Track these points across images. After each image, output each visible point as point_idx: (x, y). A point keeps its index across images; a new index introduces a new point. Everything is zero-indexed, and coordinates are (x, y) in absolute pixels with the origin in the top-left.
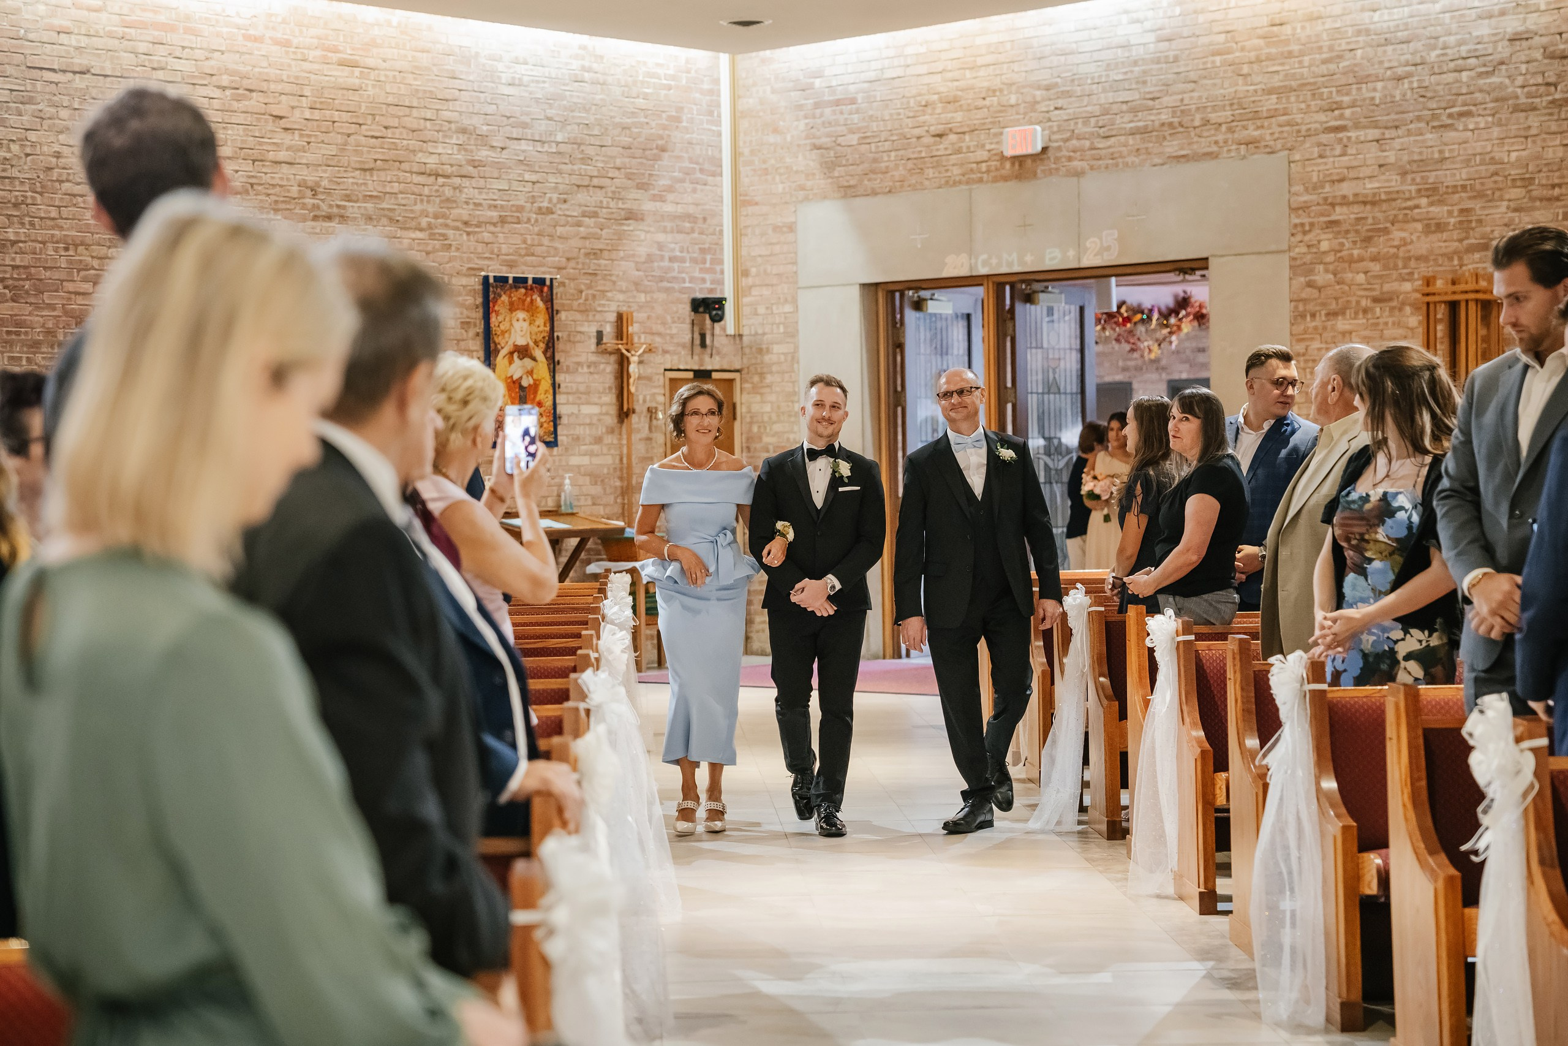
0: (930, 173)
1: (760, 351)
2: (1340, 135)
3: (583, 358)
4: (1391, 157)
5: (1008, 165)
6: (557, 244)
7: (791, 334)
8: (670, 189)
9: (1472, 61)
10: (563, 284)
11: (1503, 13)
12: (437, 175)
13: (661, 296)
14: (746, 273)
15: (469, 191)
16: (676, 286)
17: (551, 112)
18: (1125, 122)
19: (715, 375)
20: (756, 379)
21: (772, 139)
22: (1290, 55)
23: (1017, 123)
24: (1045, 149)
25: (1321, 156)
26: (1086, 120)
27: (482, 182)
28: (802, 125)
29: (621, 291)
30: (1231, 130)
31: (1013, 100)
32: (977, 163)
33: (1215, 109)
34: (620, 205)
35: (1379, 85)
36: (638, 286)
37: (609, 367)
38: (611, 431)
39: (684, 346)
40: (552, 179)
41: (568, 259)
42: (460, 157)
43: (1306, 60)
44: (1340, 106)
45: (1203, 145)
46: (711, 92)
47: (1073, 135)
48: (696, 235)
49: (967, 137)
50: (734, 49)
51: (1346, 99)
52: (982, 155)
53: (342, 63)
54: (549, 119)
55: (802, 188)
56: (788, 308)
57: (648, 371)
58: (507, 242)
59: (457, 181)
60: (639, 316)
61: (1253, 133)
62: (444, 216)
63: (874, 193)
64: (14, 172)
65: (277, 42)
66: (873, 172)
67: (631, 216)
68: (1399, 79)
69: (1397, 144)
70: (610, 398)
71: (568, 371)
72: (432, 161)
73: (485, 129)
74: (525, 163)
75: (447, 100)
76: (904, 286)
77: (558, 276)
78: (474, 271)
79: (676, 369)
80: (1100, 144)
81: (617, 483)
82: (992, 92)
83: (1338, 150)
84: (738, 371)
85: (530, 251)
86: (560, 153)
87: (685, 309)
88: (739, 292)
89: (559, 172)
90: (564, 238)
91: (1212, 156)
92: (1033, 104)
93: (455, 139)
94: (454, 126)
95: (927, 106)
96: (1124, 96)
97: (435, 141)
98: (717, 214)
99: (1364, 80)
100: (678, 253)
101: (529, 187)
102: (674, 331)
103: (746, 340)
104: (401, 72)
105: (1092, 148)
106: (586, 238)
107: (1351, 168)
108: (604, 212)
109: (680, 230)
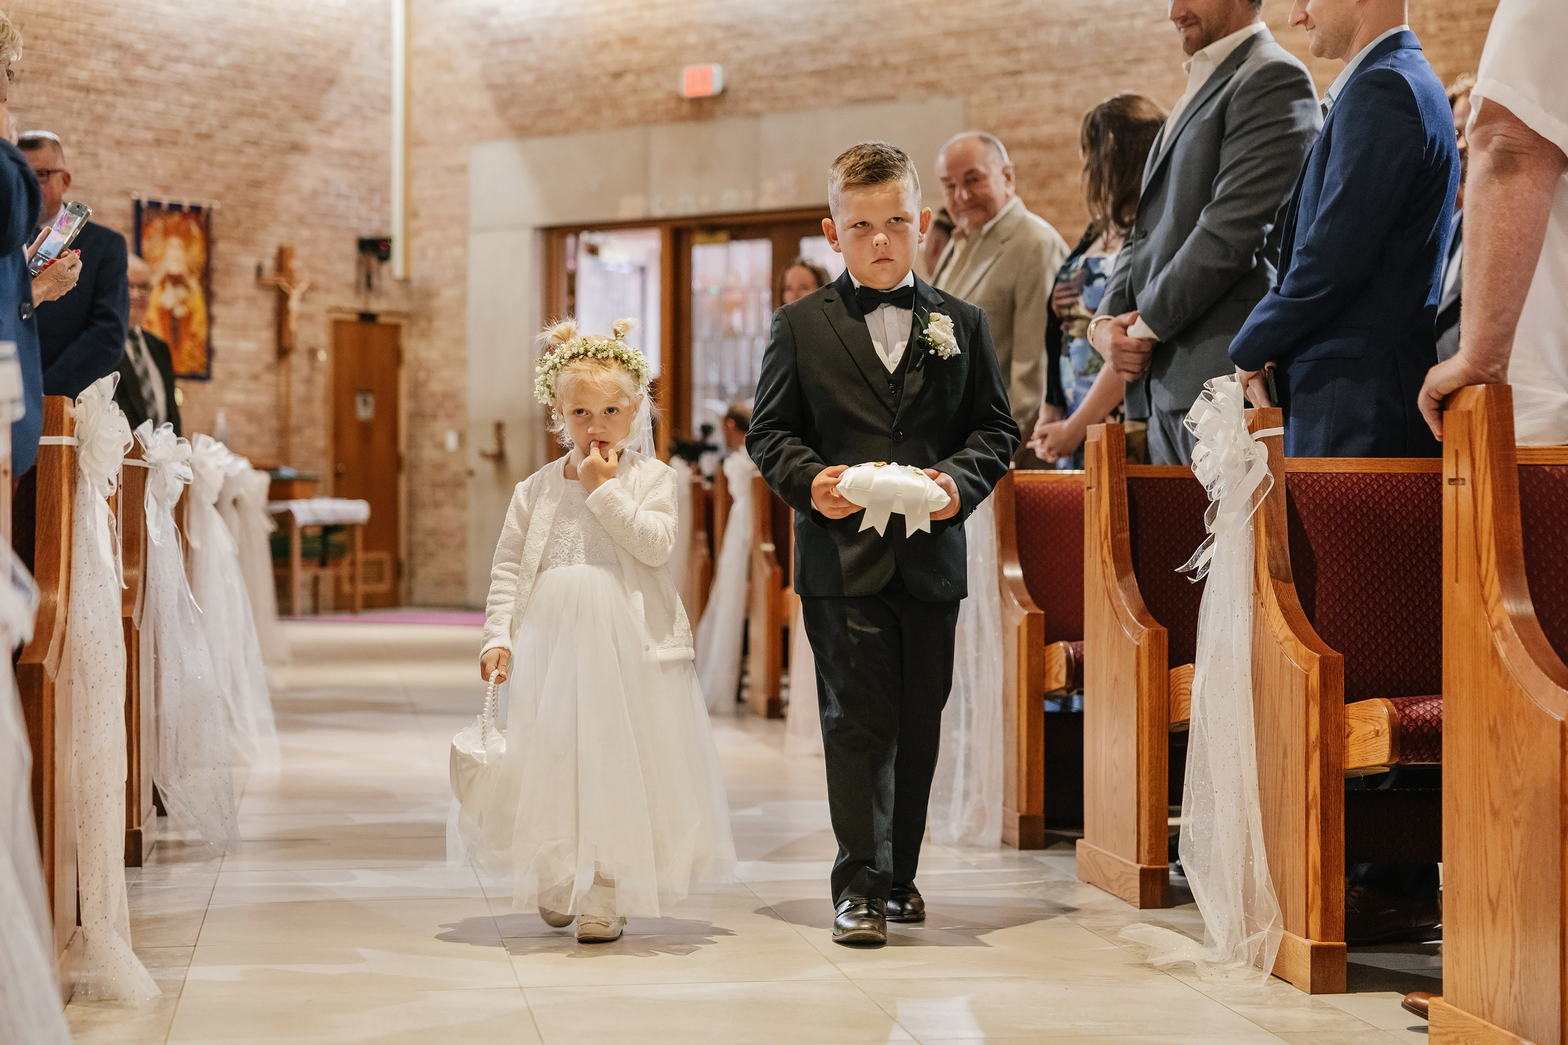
0: (607, 113)
1: (428, 295)
2: (1020, 79)
3: (241, 291)
4: (1066, 101)
5: (686, 108)
6: (219, 172)
7: (461, 278)
8: (338, 123)
10: (220, 213)
12: (87, 90)
13: (326, 233)
14: (415, 214)
15: (124, 108)
16: (341, 223)
17: (213, 35)
18: (806, 64)
20: (423, 324)
21: (446, 78)
23: (696, 63)
24: (724, 91)
25: (999, 99)
26: (766, 62)
27: (137, 101)
28: (476, 64)
29: (284, 225)
30: (910, 72)
31: (692, 39)
32: (656, 103)
33: (894, 51)
34: (285, 135)
35: (1056, 31)
36: (301, 220)
37: (267, 304)
38: (269, 368)
39: (349, 286)
40: (213, 104)
41: (229, 187)
42: (114, 73)
43: (985, 4)
44: (1016, 50)
45: (881, 87)
46: (382, 28)
47: (753, 76)
48: (363, 173)
49: (645, 78)
51: (1023, 43)
52: (659, 95)
54: (211, 41)
55: (475, 128)
56: (457, 251)
57: (309, 308)
58: (162, 165)
59: (109, 98)
60: (301, 251)
61: (931, 75)
62: (95, 133)
63: (548, 133)
66: (549, 111)
67: (296, 148)
68: (1074, 24)
69: (1074, 88)
70: (267, 336)
71: (225, 303)
72: (83, 76)
73: (141, 47)
74: (184, 85)
75: (100, 14)
76: (577, 229)
77: (217, 205)
78: (126, 193)
79: (338, 309)
80: (780, 85)
81: (273, 423)
82: (670, 31)
83: (1015, 93)
84: (407, 316)
85: (187, 176)
86: (221, 78)
87: (351, 249)
88: (408, 234)
89: (219, 97)
90: (223, 166)
91: (889, 98)
92: (712, 45)
93: (110, 55)
94: (108, 42)
95: (604, 46)
96: (803, 37)
97: (88, 56)
98: (386, 153)
99: (1040, 24)
100: (344, 190)
101: (187, 111)
102: (339, 268)
103: (415, 285)
105: (772, 89)
106: (247, 167)
107: (1027, 112)
108: (266, 142)
109: (348, 167)
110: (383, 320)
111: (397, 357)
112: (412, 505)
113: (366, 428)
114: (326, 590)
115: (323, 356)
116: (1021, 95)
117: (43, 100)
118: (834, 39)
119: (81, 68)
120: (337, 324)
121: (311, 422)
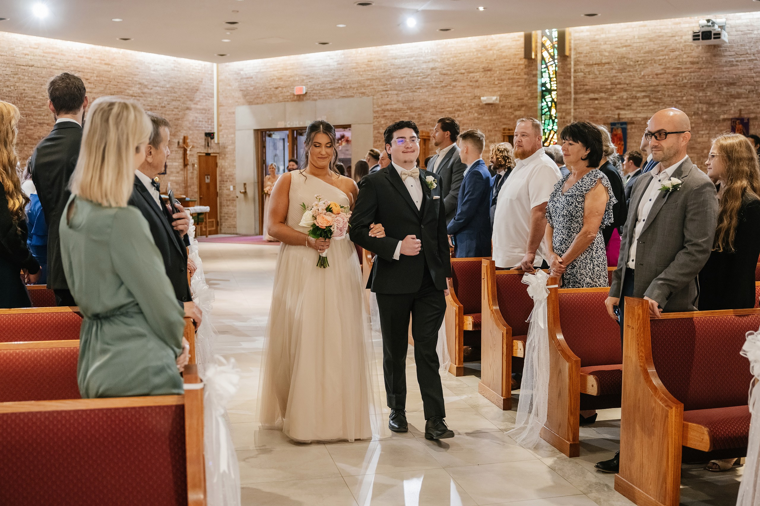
0: (274, 98)
1: (224, 148)
2: (387, 92)
3: (174, 149)
4: (400, 99)
5: (296, 97)
7: (233, 143)
8: (199, 101)
9: (421, 74)
11: (429, 62)
13: (196, 132)
14: (221, 126)
16: (201, 129)
17: (165, 79)
18: (329, 86)
19: (212, 155)
20: (223, 156)
21: (229, 88)
22: (373, 70)
23: (298, 85)
24: (306, 93)
25: (382, 98)
26: (318, 86)
27: (145, 99)
28: (237, 84)
29: (185, 130)
30: (357, 90)
31: (297, 79)
32: (287, 96)
33: (353, 84)
34: (185, 105)
35: (397, 79)
36: (189, 128)
37: (181, 152)
38: (182, 170)
39: (203, 146)
40: (165, 98)
42: (139, 91)
43: (378, 71)
44: (386, 84)
45: (350, 94)
46: (211, 74)
47: (314, 89)
48: (206, 115)
49: (284, 89)
50: (218, 62)
51: (388, 83)
52: (288, 94)
53: (106, 64)
54: (165, 81)
55: (237, 102)
56: (233, 136)
57: (192, 153)
59: (138, 98)
60: (190, 137)
61: (363, 90)
63: (258, 104)
64: (12, 95)
65: (87, 58)
66: (258, 98)
67: (188, 109)
68: (402, 78)
69: (402, 95)
70: (181, 161)
72: (131, 92)
73: (146, 83)
74: (158, 93)
75: (135, 75)
76: (266, 130)
79: (200, 153)
80: (322, 92)
81: (183, 185)
82: (291, 76)
83: (386, 96)
84: (218, 154)
86: (168, 91)
87: (203, 136)
88: (219, 131)
89: (167, 96)
90: (168, 115)
91: (352, 96)
92: (303, 80)
93: (138, 86)
94: (137, 82)
95: (273, 80)
96: (328, 79)
97: (132, 87)
98: (212, 109)
99: (393, 78)
100: (201, 120)
101: (159, 100)
102: (200, 142)
103: (220, 145)
104: (122, 67)
105: (319, 93)
106: (175, 115)
107: (389, 101)
108: (180, 107)
109: (202, 113)
111: (216, 165)
112: (221, 206)
113: (208, 184)
114: (198, 230)
115: (196, 166)
116: (388, 97)
118: (336, 80)
119: (130, 90)
120: (200, 156)
121: (193, 184)
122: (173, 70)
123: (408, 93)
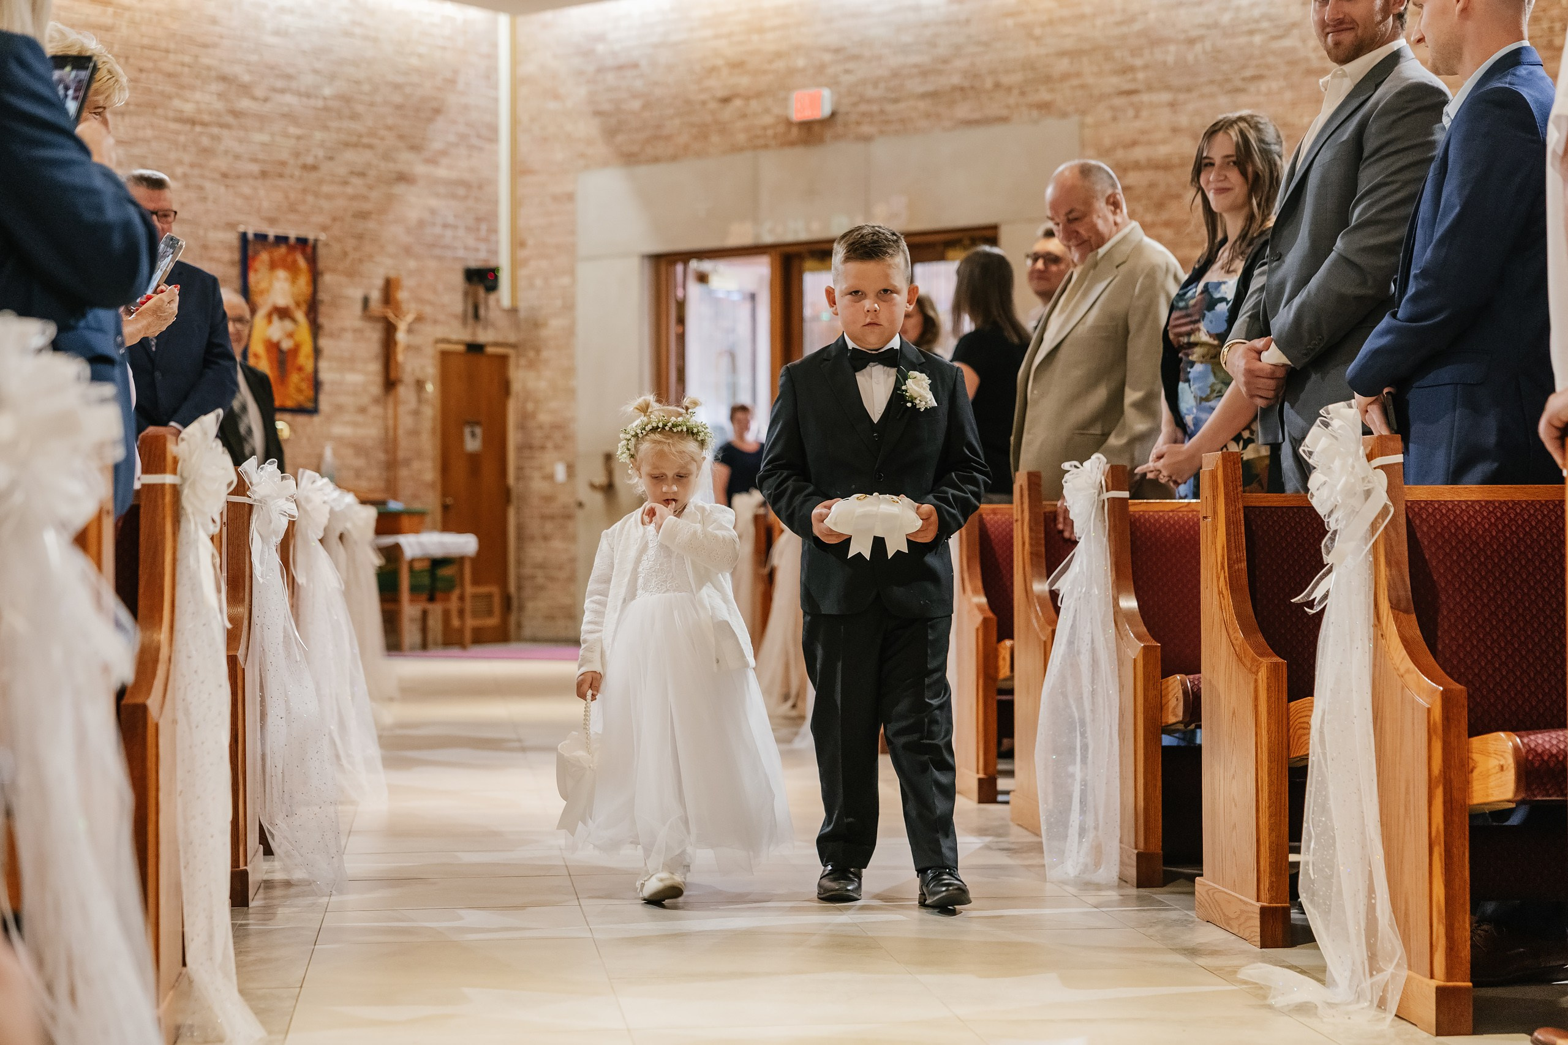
0: (715, 139)
1: (536, 325)
2: (1135, 98)
3: (347, 324)
4: (1183, 120)
5: (795, 131)
6: (325, 204)
7: (569, 307)
8: (444, 153)
9: (1265, 25)
10: (327, 245)
12: (193, 122)
13: (432, 264)
14: (523, 243)
15: (229, 141)
16: (447, 253)
17: (318, 66)
18: (916, 86)
20: (531, 354)
21: (552, 105)
22: (1082, 17)
23: (805, 87)
24: (833, 114)
25: (1114, 119)
26: (875, 85)
27: (242, 134)
28: (583, 91)
29: (390, 256)
30: (1023, 93)
31: (801, 62)
32: (765, 128)
33: (1006, 72)
34: (391, 166)
35: (1172, 48)
36: (408, 251)
37: (374, 335)
38: (376, 401)
39: (456, 316)
40: (318, 135)
41: (334, 219)
42: (219, 105)
43: (1099, 22)
44: (1132, 69)
45: (994, 109)
46: (489, 56)
47: (863, 99)
48: (470, 203)
49: (754, 102)
50: (514, 10)
51: (1138, 62)
52: (768, 120)
54: (316, 72)
55: (582, 155)
56: (565, 280)
57: (416, 340)
58: (268, 197)
59: (215, 130)
60: (408, 282)
61: (1044, 95)
62: (200, 166)
63: (656, 160)
66: (656, 138)
67: (403, 178)
68: (1191, 42)
69: (1191, 107)
70: (375, 368)
71: (332, 335)
72: (188, 108)
73: (246, 78)
74: (289, 117)
75: (205, 46)
76: (686, 257)
77: (323, 237)
78: (231, 226)
79: (447, 341)
80: (890, 108)
81: (382, 456)
82: (779, 55)
83: (1131, 113)
84: (513, 346)
85: (293, 209)
86: (326, 109)
87: (458, 278)
88: (515, 264)
89: (326, 128)
90: (329, 197)
91: (1003, 120)
92: (821, 68)
93: (215, 87)
94: (213, 73)
95: (713, 70)
96: (914, 59)
97: (193, 88)
98: (493, 182)
99: (1156, 42)
100: (451, 220)
101: (292, 142)
102: (446, 299)
103: (522, 314)
104: (157, 13)
105: (882, 112)
106: (353, 198)
107: (1143, 132)
108: (372, 173)
109: (454, 196)
110: (490, 350)
111: (505, 388)
112: (520, 538)
113: (474, 459)
114: (435, 623)
115: (430, 387)
116: (1137, 116)
117: (149, 133)
118: (945, 61)
119: (187, 101)
120: (444, 354)
121: (419, 454)
122: (348, 34)
123: (1212, 96)
